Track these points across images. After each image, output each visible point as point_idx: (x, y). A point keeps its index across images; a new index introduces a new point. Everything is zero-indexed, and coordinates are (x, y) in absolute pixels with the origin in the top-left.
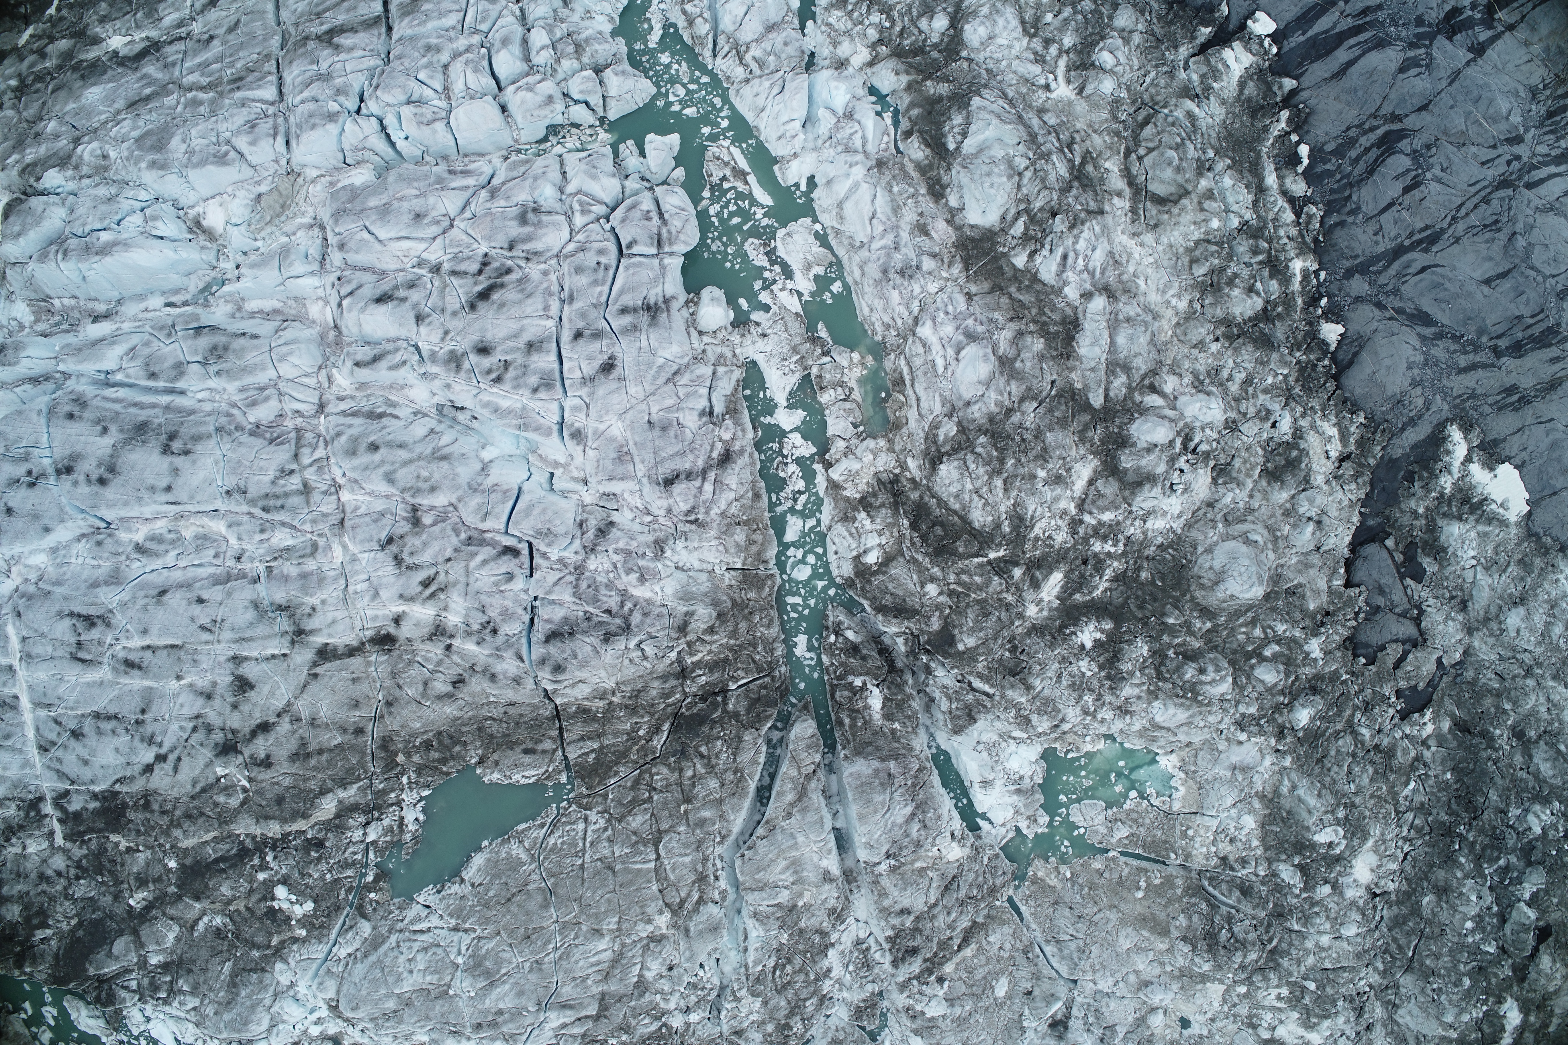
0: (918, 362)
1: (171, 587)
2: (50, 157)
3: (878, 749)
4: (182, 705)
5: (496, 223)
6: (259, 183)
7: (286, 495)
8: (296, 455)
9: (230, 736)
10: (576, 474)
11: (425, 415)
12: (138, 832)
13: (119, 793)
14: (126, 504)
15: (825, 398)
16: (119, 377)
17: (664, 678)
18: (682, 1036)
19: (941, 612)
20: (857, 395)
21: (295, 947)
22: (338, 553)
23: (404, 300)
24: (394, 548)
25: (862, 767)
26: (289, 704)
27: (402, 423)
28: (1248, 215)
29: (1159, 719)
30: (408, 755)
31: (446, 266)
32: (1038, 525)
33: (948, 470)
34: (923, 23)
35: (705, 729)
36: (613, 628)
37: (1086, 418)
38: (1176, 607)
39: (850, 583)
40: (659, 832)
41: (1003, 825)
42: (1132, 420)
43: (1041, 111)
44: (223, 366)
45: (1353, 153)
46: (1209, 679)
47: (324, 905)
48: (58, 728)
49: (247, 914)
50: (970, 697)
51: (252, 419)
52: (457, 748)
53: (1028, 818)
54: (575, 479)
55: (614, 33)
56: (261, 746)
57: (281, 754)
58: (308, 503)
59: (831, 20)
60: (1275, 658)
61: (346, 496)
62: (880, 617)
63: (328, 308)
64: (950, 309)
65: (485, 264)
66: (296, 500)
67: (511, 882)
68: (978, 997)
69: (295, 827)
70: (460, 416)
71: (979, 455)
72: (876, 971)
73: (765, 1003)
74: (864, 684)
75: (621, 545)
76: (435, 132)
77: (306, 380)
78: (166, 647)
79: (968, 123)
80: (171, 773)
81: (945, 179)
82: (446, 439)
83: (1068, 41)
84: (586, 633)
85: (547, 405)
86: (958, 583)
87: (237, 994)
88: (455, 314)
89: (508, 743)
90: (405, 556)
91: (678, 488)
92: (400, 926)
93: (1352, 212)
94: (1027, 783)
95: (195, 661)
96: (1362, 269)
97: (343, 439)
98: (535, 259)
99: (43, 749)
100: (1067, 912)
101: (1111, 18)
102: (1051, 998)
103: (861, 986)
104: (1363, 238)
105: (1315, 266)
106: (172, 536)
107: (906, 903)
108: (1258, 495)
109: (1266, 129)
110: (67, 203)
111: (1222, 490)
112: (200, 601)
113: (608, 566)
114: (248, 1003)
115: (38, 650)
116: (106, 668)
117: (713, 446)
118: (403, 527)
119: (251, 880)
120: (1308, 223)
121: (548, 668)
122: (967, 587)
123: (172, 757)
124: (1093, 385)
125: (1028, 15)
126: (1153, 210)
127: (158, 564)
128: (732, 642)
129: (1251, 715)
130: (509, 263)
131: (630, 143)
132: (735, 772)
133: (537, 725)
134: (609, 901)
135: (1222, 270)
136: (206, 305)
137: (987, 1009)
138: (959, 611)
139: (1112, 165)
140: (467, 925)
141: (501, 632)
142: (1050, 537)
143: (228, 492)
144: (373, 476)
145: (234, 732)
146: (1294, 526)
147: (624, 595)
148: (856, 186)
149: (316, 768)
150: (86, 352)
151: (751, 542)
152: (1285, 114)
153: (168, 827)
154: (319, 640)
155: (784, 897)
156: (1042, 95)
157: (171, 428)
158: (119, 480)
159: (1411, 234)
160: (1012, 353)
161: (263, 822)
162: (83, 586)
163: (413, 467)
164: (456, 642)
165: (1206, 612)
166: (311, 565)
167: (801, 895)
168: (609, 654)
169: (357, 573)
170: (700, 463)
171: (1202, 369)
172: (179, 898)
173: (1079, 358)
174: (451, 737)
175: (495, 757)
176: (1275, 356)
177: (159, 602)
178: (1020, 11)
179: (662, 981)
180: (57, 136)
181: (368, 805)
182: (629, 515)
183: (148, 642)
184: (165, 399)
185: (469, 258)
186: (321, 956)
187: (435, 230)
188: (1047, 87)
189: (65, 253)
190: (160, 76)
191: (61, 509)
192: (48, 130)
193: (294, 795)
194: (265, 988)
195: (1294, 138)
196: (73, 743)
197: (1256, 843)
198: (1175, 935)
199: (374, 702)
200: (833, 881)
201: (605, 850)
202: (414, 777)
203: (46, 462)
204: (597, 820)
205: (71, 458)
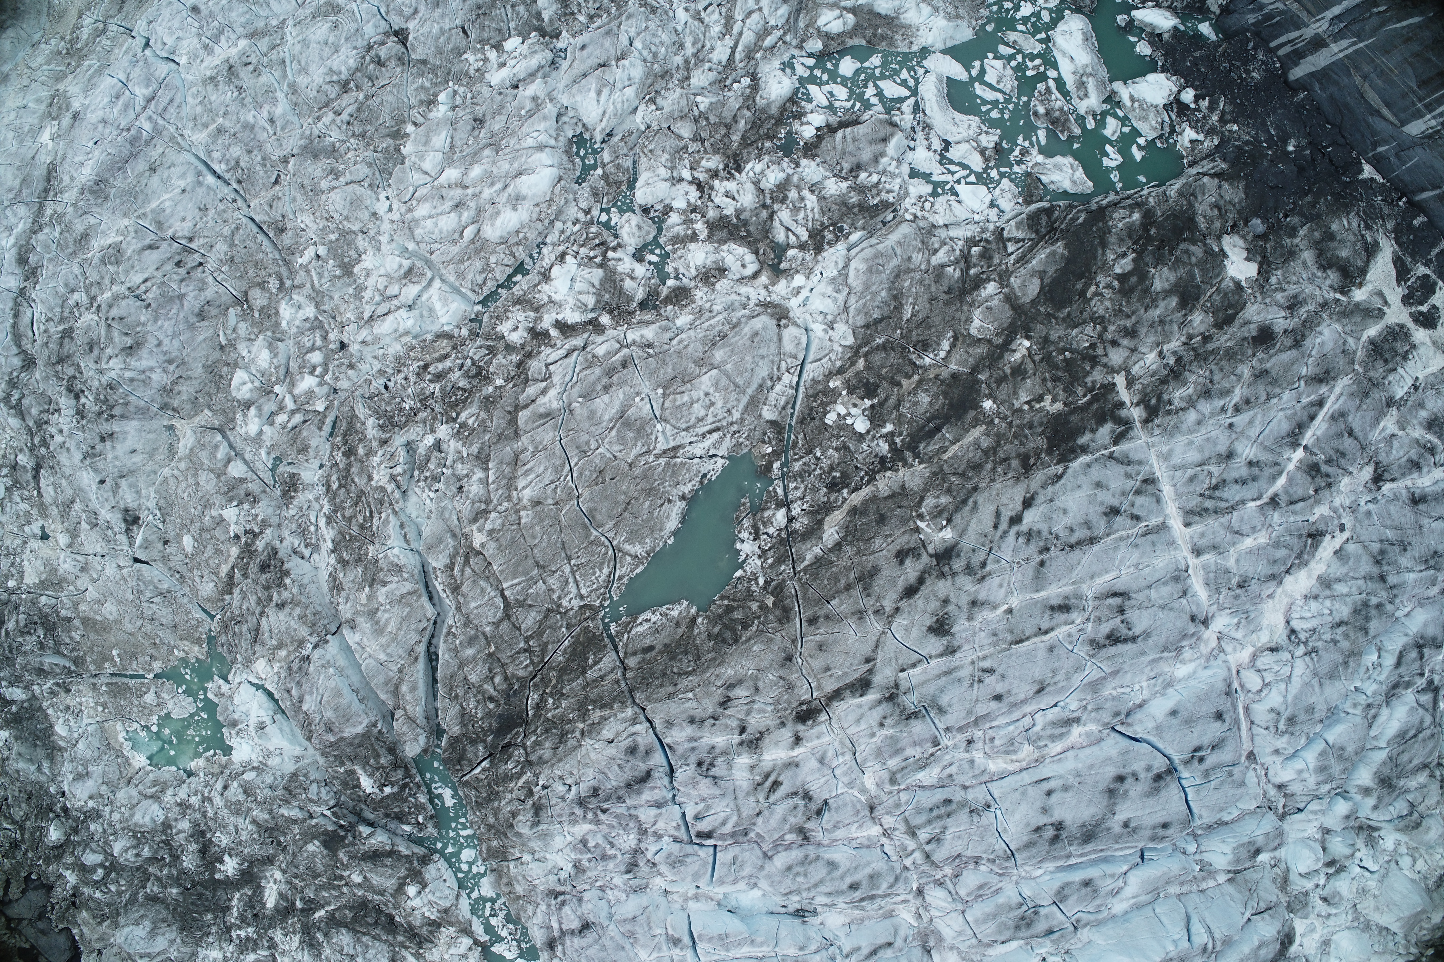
1: (1032, 698)
3: (350, 745)
4: (1001, 586)
7: (929, 822)
8: (928, 856)
10: (675, 897)
11: (825, 906)
12: (1031, 426)
13: (1058, 463)
14: (1092, 766)
17: (541, 762)
18: (434, 419)
19: (342, 864)
21: (838, 364)
22: (869, 781)
24: (814, 806)
25: (355, 729)
26: (890, 623)
29: (155, 807)
30: (763, 607)
32: (297, 944)
35: (495, 725)
36: (593, 800)
38: (176, 900)
39: (425, 861)
40: (509, 616)
41: (240, 684)
44: (1017, 912)
46: (130, 853)
47: (817, 423)
48: (1135, 511)
49: (898, 377)
51: (983, 868)
52: (716, 630)
53: (223, 695)
54: (675, 892)
56: (912, 569)
57: (888, 571)
58: (906, 821)
60: (93, 869)
61: (875, 830)
62: (388, 848)
66: (920, 820)
67: (632, 520)
68: (203, 530)
69: (863, 495)
72: (294, 526)
73: (370, 478)
74: (382, 790)
75: (611, 865)
77: (939, 913)
78: (1028, 639)
80: (1002, 508)
84: (616, 789)
85: (709, 959)
86: (339, 887)
87: (890, 289)
89: (671, 651)
90: (801, 803)
91: (576, 925)
92: (735, 428)
94: (232, 729)
95: (995, 634)
97: (884, 885)
99: (1150, 481)
100: (164, 621)
102: (146, 545)
103: (301, 509)
106: (1042, 744)
107: (282, 615)
112: (998, 698)
113: (619, 842)
114: (874, 288)
115: (1165, 591)
116: (1089, 596)
117: (564, 953)
118: (811, 826)
119: (899, 421)
121: (642, 749)
122: (330, 887)
123: (1004, 526)
127: (1052, 714)
128: (496, 804)
129: (93, 820)
132: (457, 696)
133: (646, 679)
134: (534, 537)
137: (192, 521)
138: (330, 868)
140: (662, 461)
141: (693, 766)
142: (286, 935)
143: (989, 806)
144: (848, 864)
145: (942, 575)
147: (598, 822)
149: (849, 569)
151: (509, 884)
153: (998, 444)
154: (871, 697)
155: (382, 593)
157: (1058, 846)
158: (1102, 786)
161: (896, 489)
162: (1126, 669)
163: (812, 881)
164: (736, 739)
165: (154, 900)
166: (893, 763)
167: (369, 598)
168: (590, 778)
169: (845, 774)
170: (568, 942)
172: (975, 369)
174: (724, 641)
175: (680, 631)
177: (1042, 682)
179: (465, 472)
181: (794, 541)
182: (616, 880)
183: (1048, 638)
184: (1073, 861)
186: (808, 367)
191: (1160, 737)
193: (868, 531)
194: (859, 311)
196: (1115, 502)
197: (50, 711)
198: (77, 622)
199: (805, 654)
200: (347, 621)
201: (552, 581)
202: (754, 588)
203: (1185, 774)
204: (571, 602)
205: (1157, 790)
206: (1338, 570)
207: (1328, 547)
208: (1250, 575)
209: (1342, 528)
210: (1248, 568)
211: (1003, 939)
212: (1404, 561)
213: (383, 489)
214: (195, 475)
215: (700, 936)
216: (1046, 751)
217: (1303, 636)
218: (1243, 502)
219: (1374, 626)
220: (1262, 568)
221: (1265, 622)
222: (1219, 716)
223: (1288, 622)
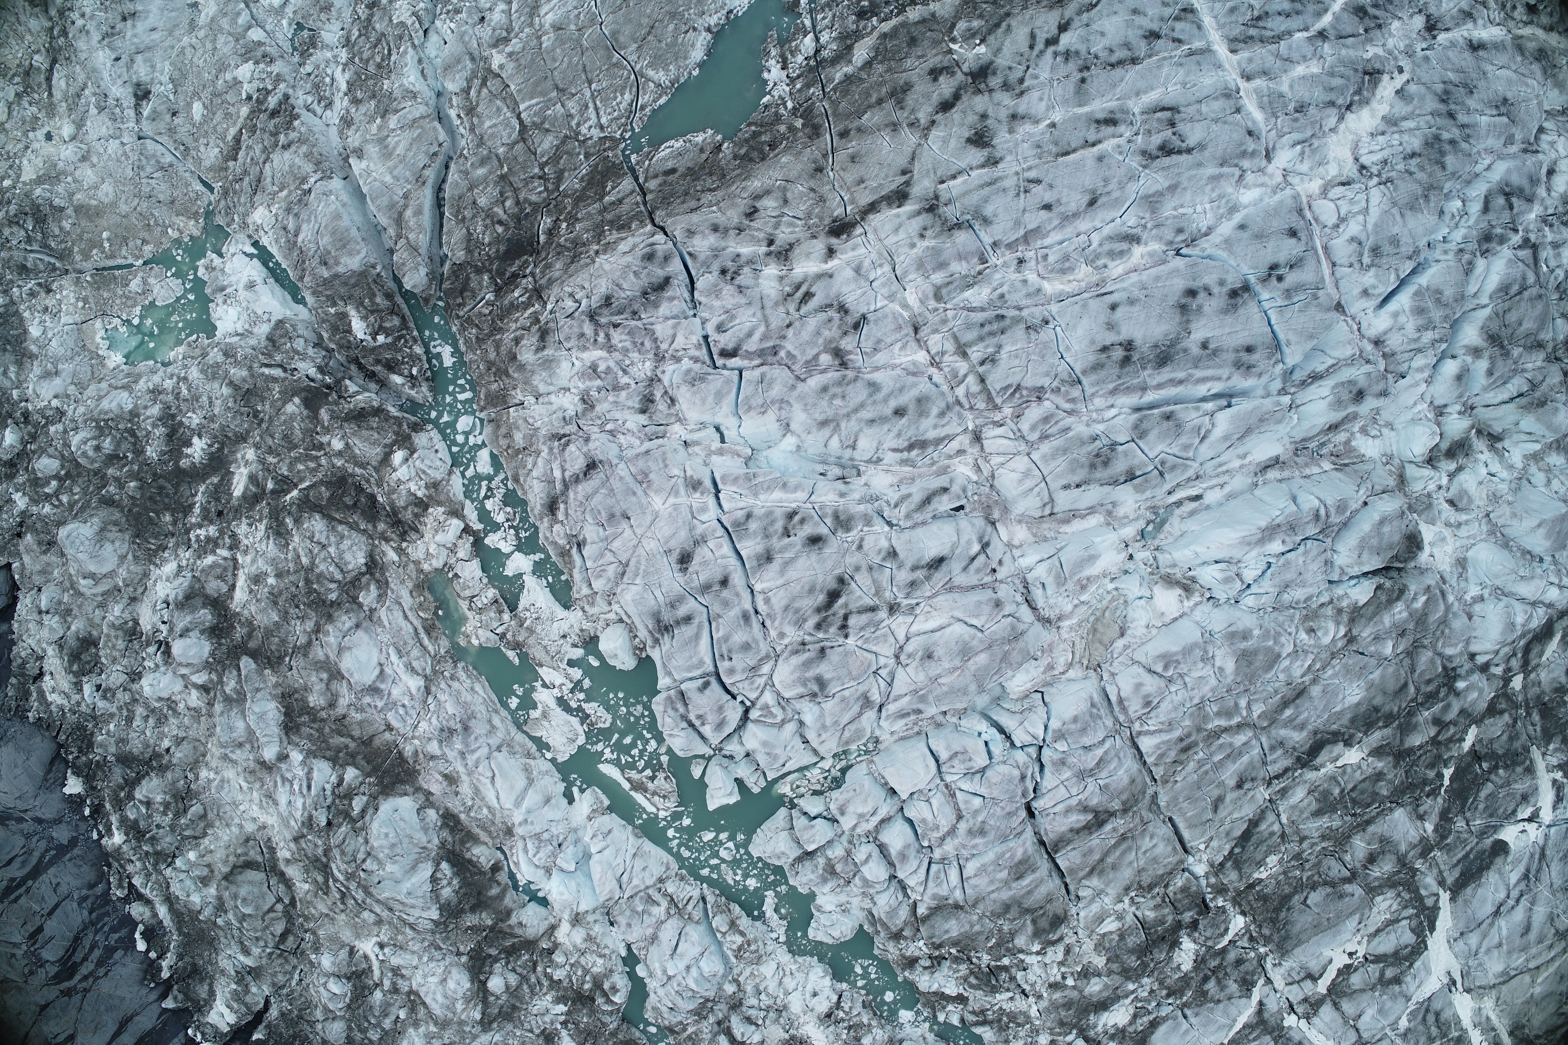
0: (415, 653)
1: (1085, 212)
2: (1375, 614)
3: (345, 284)
4: (1042, 100)
5: (844, 672)
6: (1126, 647)
7: (981, 339)
8: (983, 381)
9: (982, 86)
10: (697, 449)
11: (869, 461)
14: (1157, 278)
15: (492, 593)
16: (1209, 406)
17: (551, 282)
19: (323, 427)
20: (464, 605)
22: (912, 298)
23: (914, 568)
24: (850, 320)
25: (351, 263)
26: (926, 137)
27: (886, 446)
28: (168, 872)
29: (125, 394)
30: (791, 129)
31: (883, 614)
32: (262, 533)
33: (357, 559)
34: (513, 979)
35: (502, 248)
36: (605, 311)
37: (252, 645)
38: (132, 498)
39: (416, 428)
40: (524, 140)
41: (233, 255)
42: (212, 654)
43: (379, 922)
44: (1090, 448)
45: (97, 953)
46: (90, 444)
48: (1176, 35)
50: (278, 358)
51: (1047, 403)
52: (743, 151)
53: (214, 269)
54: (697, 443)
55: (812, 896)
56: (946, 86)
57: (921, 86)
58: (955, 338)
59: (600, 961)
60: (47, 482)
61: (921, 357)
62: (375, 404)
63: (1005, 538)
64: (401, 711)
65: (844, 627)
66: (969, 336)
67: (655, 44)
68: (215, 95)
69: (894, 22)
70: (837, 471)
71: (332, 581)
72: (309, 86)
73: (392, 20)
74: (374, 339)
75: (624, 394)
76: (948, 748)
77: (1000, 459)
78: (1074, 151)
79: (435, 892)
80: (1037, 32)
81: (445, 833)
82: (835, 443)
83: (378, 995)
84: (632, 300)
85: (733, 505)
86: (317, 458)
88: (857, 569)
89: (693, 173)
90: (836, 316)
91: (581, 464)
93: (84, 899)
94: (220, 299)
95: (1039, 147)
96: (62, 850)
97: (935, 411)
98: (796, 647)
99: (1188, 11)
100: (161, 197)
101: (350, 1028)
102: (155, 117)
103: (317, 67)
104: (68, 878)
105: (104, 841)
106: (1100, 263)
107: (287, 155)
108: (97, 620)
109: (180, 957)
110: (1337, 571)
111: (127, 616)
112: (1048, 207)
113: (633, 370)
115: (1217, 106)
116: (1137, 110)
117: (567, 514)
118: (848, 343)
120: (121, 880)
121: (660, 254)
122: (308, 458)
123: (1040, 46)
124: (255, 676)
125: (422, 1012)
126: (254, 855)
127: (1107, 230)
128: (499, 337)
129: (54, 423)
130: (821, 635)
131: (756, 790)
132: (463, 218)
133: (666, 198)
134: (554, 60)
135: (177, 815)
136: (1154, 509)
137: (204, 87)
138: (310, 433)
139: (302, 887)
141: (716, 273)
142: (251, 525)
143: (1047, 323)
144: (893, 385)
145: (980, 91)
146: (60, 603)
147: (610, 348)
148: (518, 803)
149: (881, 84)
150: (1253, 420)
151: (509, 435)
152: (165, 974)
154: (909, 207)
155: (393, 121)
156: (384, 938)
157: (1130, 369)
158: (1172, 300)
159: (28, 891)
160: (335, 685)
161: (926, 15)
162: (1185, 183)
163: (852, 405)
164: (764, 249)
165: (109, 502)
166: (938, 278)
167: (380, 128)
168: (603, 287)
169: (884, 285)
170: (571, 495)
171: (172, 720)
173: (274, 697)
174: (751, 160)
175: (704, 156)
176: (113, 749)
177: (1093, 192)
178: (430, 1014)
179: (488, 5)
180: (1377, 638)
181: (822, 68)
182: (629, 425)
183: (1095, 149)
184: (1150, 397)
185: (862, 629)
187: (909, 648)
188: (382, 946)
189: (1317, 516)
190: (1283, 732)
191: (1231, 252)
192: (1390, 644)
193: (899, 52)
195: (153, 955)
196: (1155, 27)
197: (26, 314)
198: (70, 211)
199: (837, 167)
200: (355, 151)
201: (572, 106)
202: (782, 111)
203: (1265, 295)
204: (590, 131)
205: (1235, 307)
206: (1402, 109)
207: (1387, 88)
208: (1307, 100)
209: (1401, 70)
210: (1303, 93)
211: (1077, 479)
212: (1472, 103)
213: (402, 24)
214: (214, 41)
215: (723, 477)
216: (1106, 273)
217: (1374, 170)
218: (1290, 33)
219: (1450, 160)
220: (1319, 95)
221: (1331, 155)
222: (1293, 233)
223: (1357, 160)
